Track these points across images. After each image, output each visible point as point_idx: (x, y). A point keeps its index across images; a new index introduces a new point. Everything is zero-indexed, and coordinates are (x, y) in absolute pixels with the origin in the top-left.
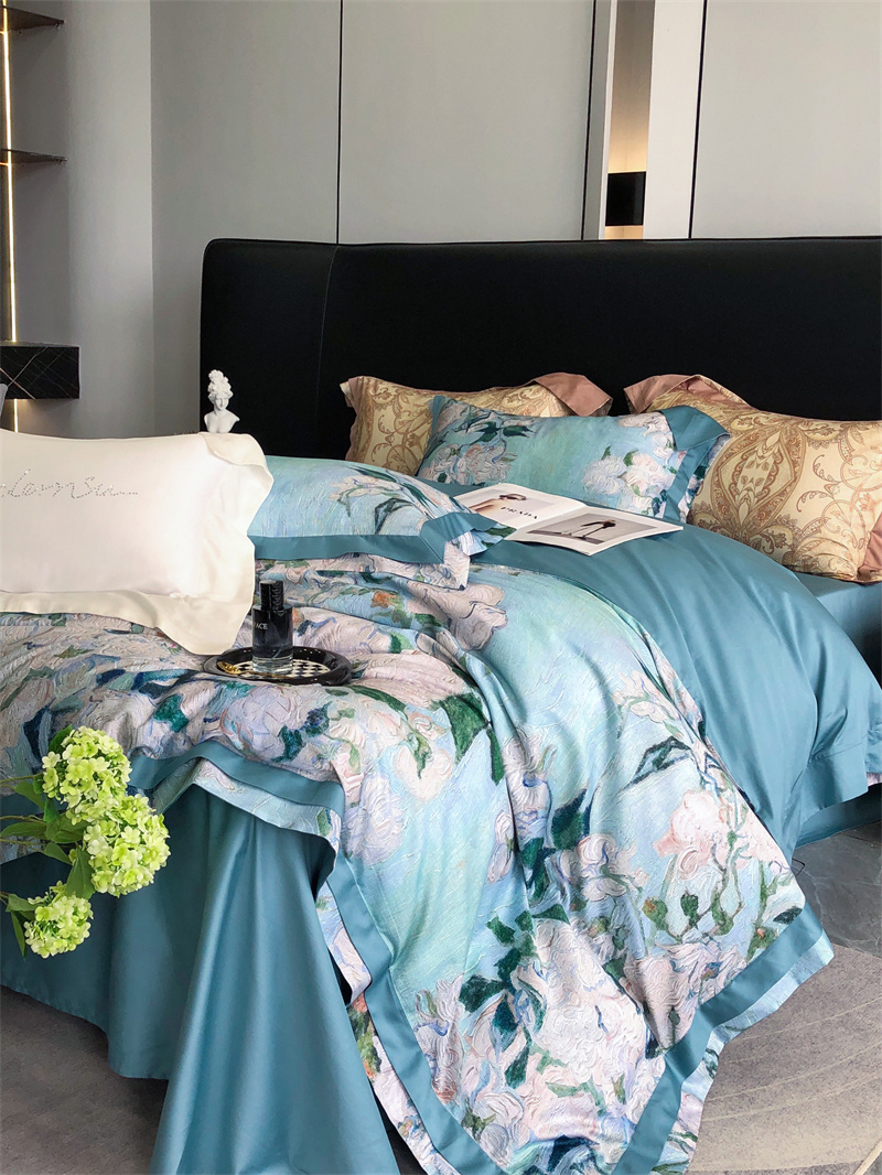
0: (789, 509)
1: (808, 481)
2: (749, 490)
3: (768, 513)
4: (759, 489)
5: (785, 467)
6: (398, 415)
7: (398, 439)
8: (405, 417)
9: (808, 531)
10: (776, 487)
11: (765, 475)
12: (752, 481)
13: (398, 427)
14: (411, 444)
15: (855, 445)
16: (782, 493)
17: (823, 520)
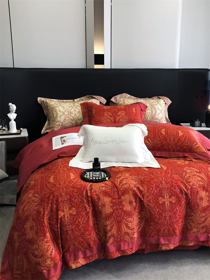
0: (157, 117)
1: (158, 112)
2: (149, 114)
3: (154, 118)
4: (151, 114)
5: (153, 109)
6: (64, 108)
7: (66, 113)
8: (66, 108)
9: (161, 119)
10: (154, 113)
11: (151, 111)
12: (149, 113)
13: (65, 110)
14: (71, 114)
15: (161, 104)
16: (155, 114)
17: (162, 117)
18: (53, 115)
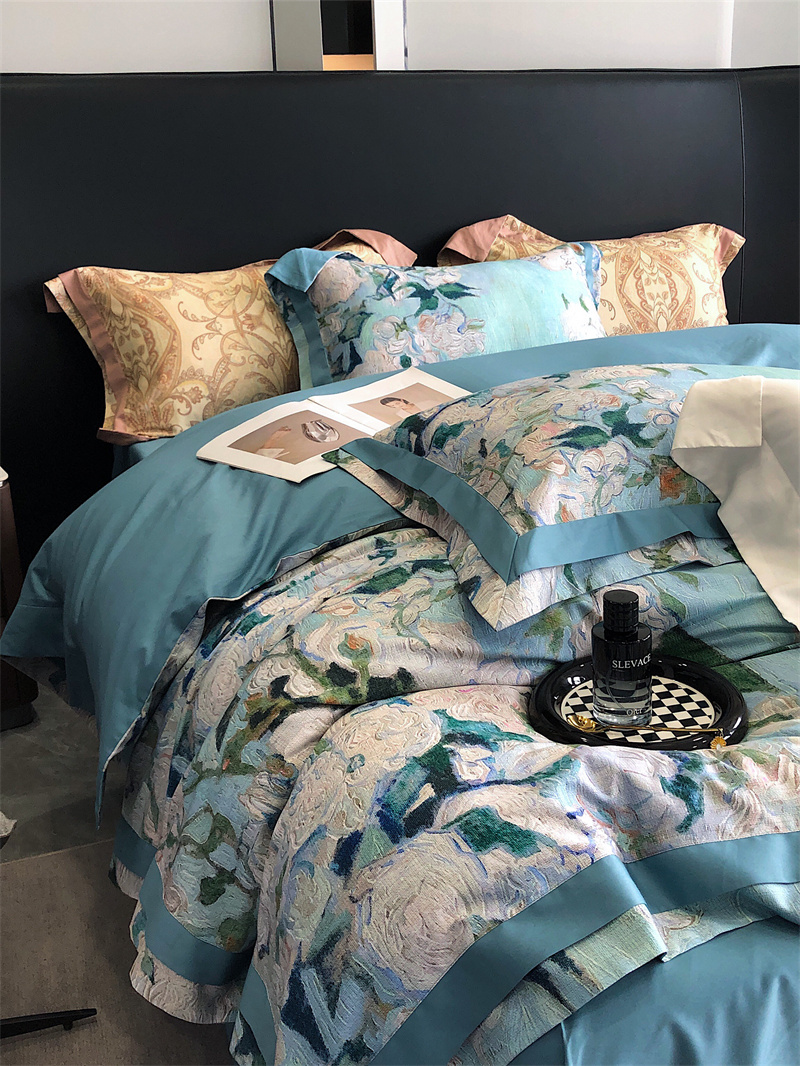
0: (698, 314)
3: (684, 321)
10: (681, 297)
11: (666, 288)
12: (658, 296)
16: (688, 301)
18: (150, 339)
